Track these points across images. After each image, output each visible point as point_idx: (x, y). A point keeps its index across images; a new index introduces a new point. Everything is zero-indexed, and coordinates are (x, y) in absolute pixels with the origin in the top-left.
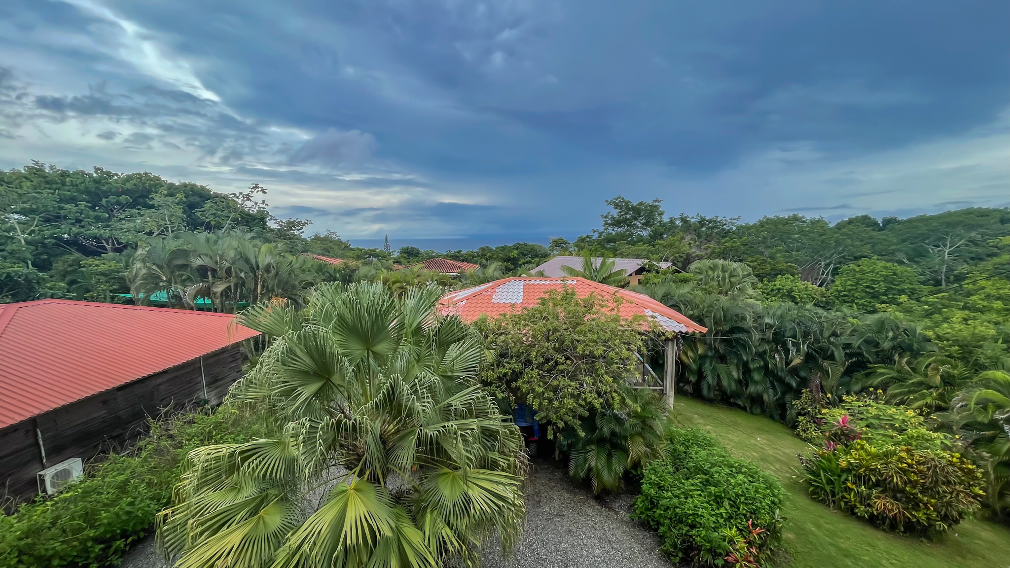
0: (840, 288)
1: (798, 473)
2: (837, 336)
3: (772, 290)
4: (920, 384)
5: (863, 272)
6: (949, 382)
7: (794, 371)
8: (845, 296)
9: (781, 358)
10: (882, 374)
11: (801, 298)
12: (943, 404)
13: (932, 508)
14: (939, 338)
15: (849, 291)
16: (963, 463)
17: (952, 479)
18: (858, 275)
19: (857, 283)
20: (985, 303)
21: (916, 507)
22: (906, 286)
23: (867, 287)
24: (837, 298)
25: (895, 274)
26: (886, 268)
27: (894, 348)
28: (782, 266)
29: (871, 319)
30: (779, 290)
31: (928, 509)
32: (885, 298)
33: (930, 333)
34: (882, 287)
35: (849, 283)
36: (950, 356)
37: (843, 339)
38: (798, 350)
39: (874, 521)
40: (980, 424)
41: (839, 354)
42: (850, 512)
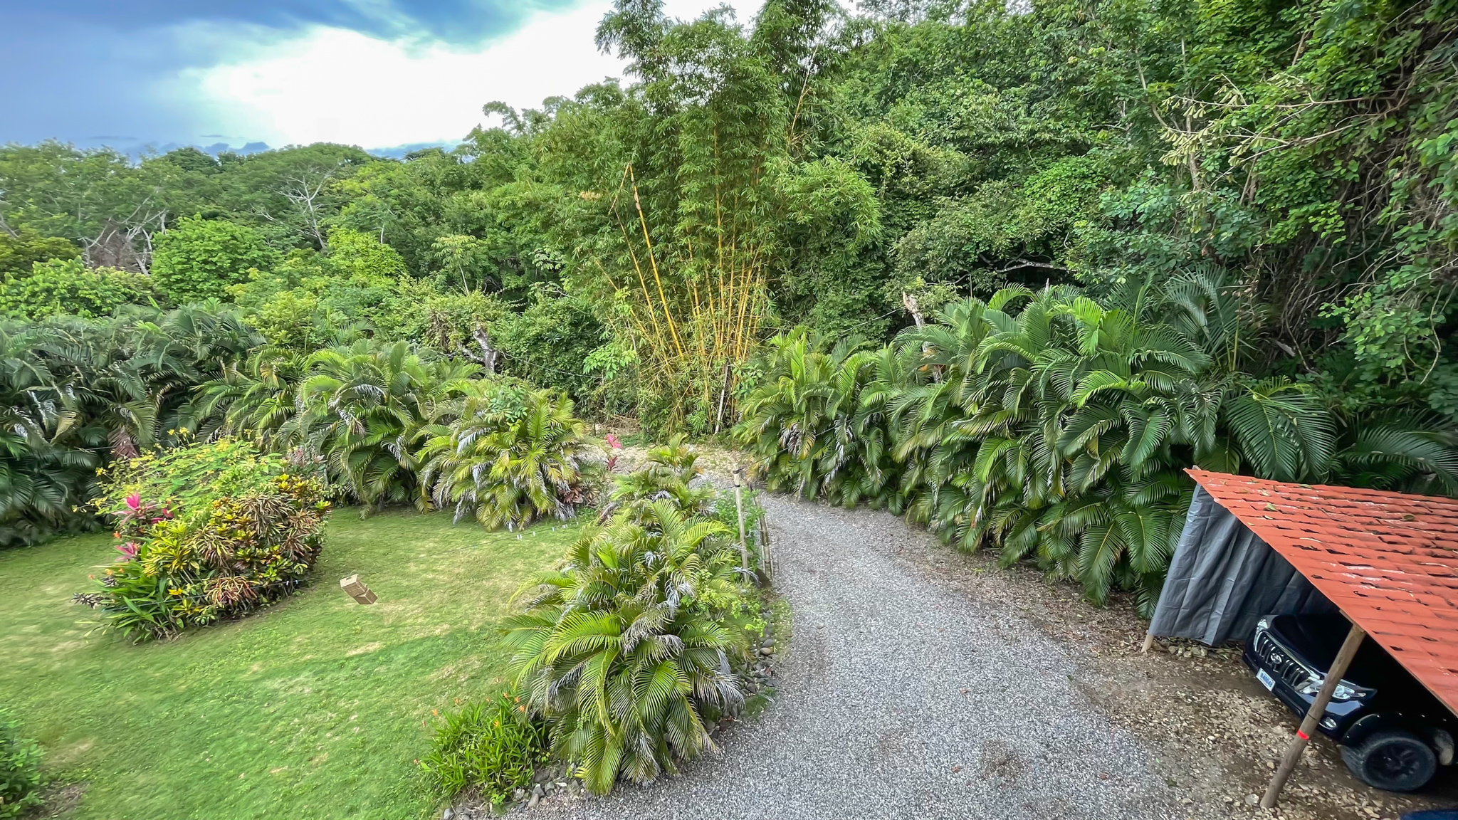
0: (164, 271)
1: (96, 623)
2: (124, 358)
3: (34, 294)
4: (263, 391)
5: (187, 239)
6: (289, 377)
8: (177, 281)
10: (213, 395)
11: (103, 299)
12: (291, 408)
13: (279, 557)
14: (266, 324)
15: (182, 272)
16: (293, 483)
17: (284, 510)
18: (184, 246)
19: (189, 259)
20: (348, 263)
21: (262, 569)
22: (255, 254)
23: (205, 262)
24: (169, 286)
25: (234, 238)
26: (218, 230)
27: (213, 352)
28: (37, 244)
30: (49, 291)
31: (276, 560)
32: (234, 275)
33: (253, 320)
34: (224, 260)
35: (175, 260)
36: (281, 345)
37: (136, 363)
38: (59, 406)
39: (228, 614)
41: (136, 387)
42: (191, 626)
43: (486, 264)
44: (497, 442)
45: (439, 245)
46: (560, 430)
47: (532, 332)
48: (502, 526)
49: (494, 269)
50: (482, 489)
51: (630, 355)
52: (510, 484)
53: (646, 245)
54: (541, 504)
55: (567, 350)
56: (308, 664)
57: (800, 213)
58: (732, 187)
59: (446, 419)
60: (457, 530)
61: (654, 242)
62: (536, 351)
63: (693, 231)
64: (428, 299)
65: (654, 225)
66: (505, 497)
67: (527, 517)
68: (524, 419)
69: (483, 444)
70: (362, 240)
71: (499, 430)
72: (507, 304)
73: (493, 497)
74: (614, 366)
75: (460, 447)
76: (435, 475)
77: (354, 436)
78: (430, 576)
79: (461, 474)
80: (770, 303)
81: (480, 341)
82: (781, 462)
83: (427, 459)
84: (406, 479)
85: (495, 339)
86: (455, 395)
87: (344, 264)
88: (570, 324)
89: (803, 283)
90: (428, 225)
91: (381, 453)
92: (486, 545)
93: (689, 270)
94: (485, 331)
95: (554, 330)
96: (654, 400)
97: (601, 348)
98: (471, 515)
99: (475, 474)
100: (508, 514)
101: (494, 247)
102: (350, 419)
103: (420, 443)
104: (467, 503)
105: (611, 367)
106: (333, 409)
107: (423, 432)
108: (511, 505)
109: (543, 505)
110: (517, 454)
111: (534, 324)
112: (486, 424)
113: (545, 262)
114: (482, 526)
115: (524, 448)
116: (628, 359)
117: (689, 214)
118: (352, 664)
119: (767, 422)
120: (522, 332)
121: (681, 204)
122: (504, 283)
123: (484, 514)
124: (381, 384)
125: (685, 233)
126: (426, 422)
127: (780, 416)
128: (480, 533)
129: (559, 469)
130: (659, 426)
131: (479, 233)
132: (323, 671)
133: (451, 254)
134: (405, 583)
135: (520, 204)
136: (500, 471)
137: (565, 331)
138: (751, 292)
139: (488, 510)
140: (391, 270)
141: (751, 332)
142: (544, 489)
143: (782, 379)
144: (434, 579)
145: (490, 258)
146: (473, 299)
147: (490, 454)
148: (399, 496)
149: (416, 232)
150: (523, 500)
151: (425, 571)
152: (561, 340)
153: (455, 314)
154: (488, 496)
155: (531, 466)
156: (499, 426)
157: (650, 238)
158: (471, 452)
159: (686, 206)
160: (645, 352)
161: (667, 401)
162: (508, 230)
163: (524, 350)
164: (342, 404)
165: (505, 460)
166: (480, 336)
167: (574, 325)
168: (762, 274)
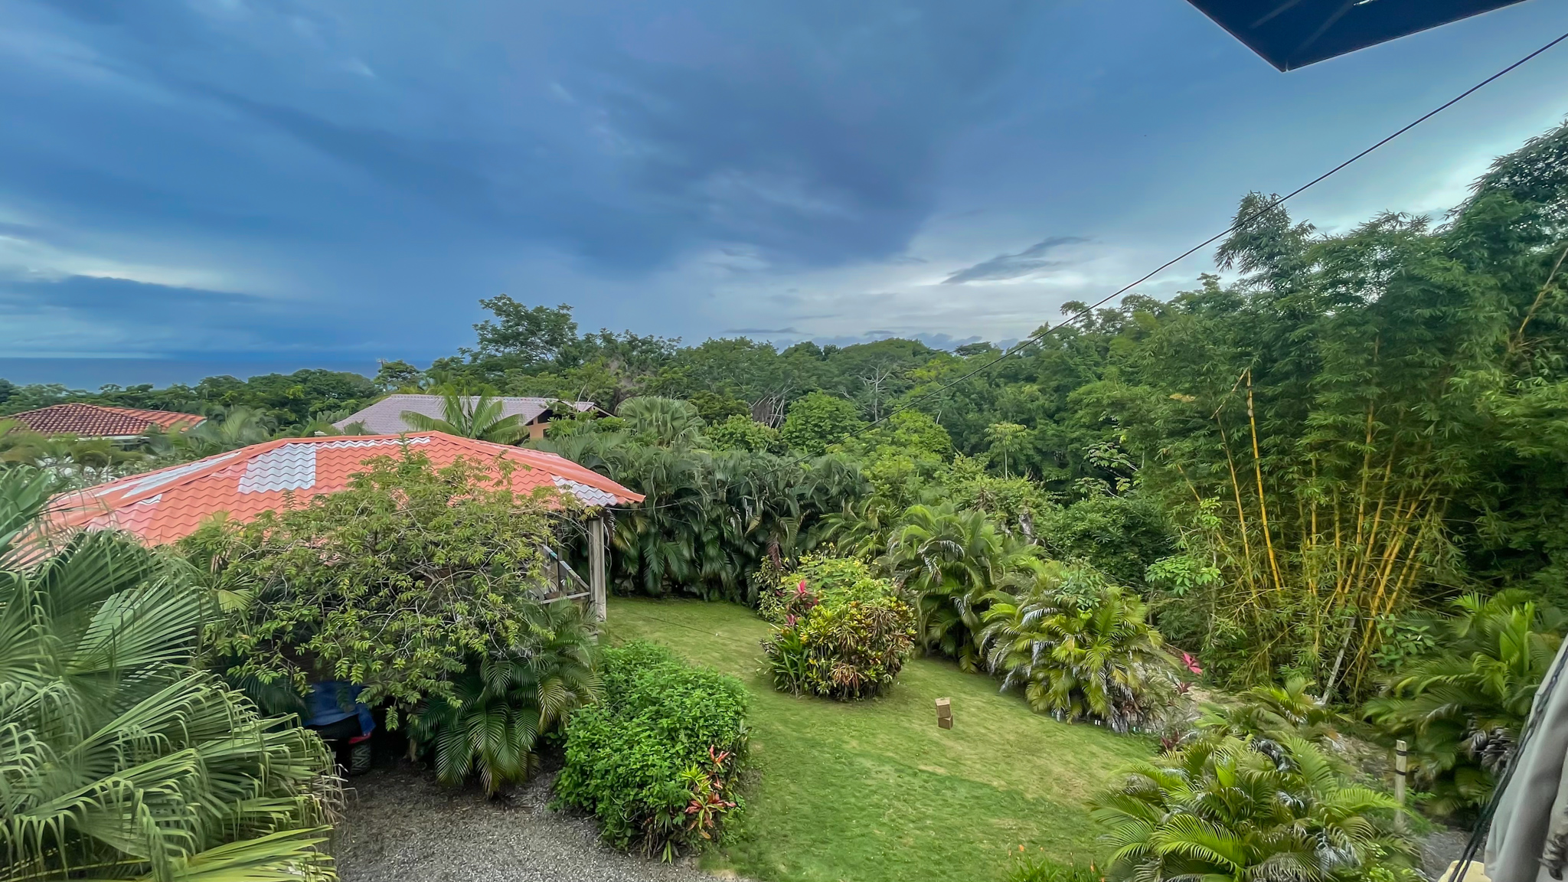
0: (792, 429)
1: (761, 663)
2: (791, 487)
3: (724, 435)
4: (864, 528)
5: (810, 408)
6: (885, 523)
7: (752, 537)
8: (797, 437)
9: (737, 523)
10: (833, 524)
11: (756, 443)
12: (881, 547)
13: (879, 662)
14: (875, 477)
15: (800, 431)
16: (899, 606)
17: (892, 625)
18: (807, 413)
19: (807, 422)
20: (906, 437)
21: (867, 666)
22: (847, 423)
23: (816, 425)
24: (790, 440)
25: (838, 410)
26: (830, 403)
27: (840, 493)
28: (732, 403)
29: (820, 462)
30: (731, 434)
31: (877, 663)
32: (830, 437)
33: (868, 473)
34: (827, 425)
35: (799, 421)
36: (884, 495)
37: (797, 490)
38: (754, 510)
39: (835, 695)
40: (910, 561)
41: (795, 508)
42: (814, 693)
43: (1031, 452)
44: (1061, 624)
45: (991, 431)
46: (1130, 633)
47: (1080, 526)
48: (1049, 711)
49: (1037, 458)
50: (1037, 666)
51: (1211, 574)
52: (1069, 671)
53: (1253, 455)
54: (1097, 702)
55: (1115, 553)
56: (890, 760)
57: (1524, 441)
58: (1397, 400)
59: (1012, 590)
60: (1002, 699)
61: (1263, 453)
62: (1080, 547)
63: (1324, 446)
64: (978, 477)
65: (1267, 435)
66: (1061, 684)
67: (1076, 712)
68: (1095, 610)
69: (1049, 622)
70: (921, 420)
71: (1067, 614)
72: (1049, 495)
73: (1047, 678)
74: (1187, 582)
75: (1026, 617)
76: (994, 636)
77: (933, 582)
78: (983, 731)
79: (1022, 645)
80: (1453, 550)
81: (1024, 525)
83: (993, 621)
84: (960, 634)
85: (1037, 525)
86: (1026, 571)
87: (904, 438)
88: (1123, 526)
89: (1524, 534)
90: (981, 410)
91: (946, 604)
92: (1034, 724)
93: (1313, 491)
94: (1031, 516)
95: (1105, 529)
96: (1236, 634)
97: (1172, 558)
98: (1020, 688)
99: (1036, 649)
100: (1058, 701)
101: (1042, 437)
102: (933, 568)
103: (985, 606)
104: (1018, 675)
105: (1183, 584)
106: (920, 555)
107: (988, 596)
108: (1063, 694)
109: (1098, 706)
110: (1081, 644)
111: (1083, 519)
112: (1055, 604)
113: (1102, 459)
114: (1029, 704)
115: (1089, 639)
116: (1207, 578)
117: (1320, 427)
118: (925, 776)
119: (1443, 709)
120: (1069, 525)
121: (1312, 415)
122: (1045, 473)
123: (1033, 693)
124: (961, 543)
125: (1312, 448)
126: (993, 587)
127: (1465, 709)
128: (1026, 711)
129: (1125, 673)
130: (1232, 668)
131: (1028, 422)
132: (902, 771)
133: (1000, 440)
134: (961, 728)
135: (1105, 402)
136: (1063, 654)
137: (1118, 533)
138: (1413, 531)
139: (1039, 690)
140: (940, 447)
141: (1405, 582)
142: (1105, 688)
143: (1478, 657)
144: (985, 735)
145: (1036, 448)
146: (1022, 485)
147: (1053, 634)
148: (949, 649)
149: (970, 416)
150: (1077, 692)
151: (978, 725)
152: (1111, 542)
153: (1002, 495)
154: (1041, 675)
155: (1096, 658)
156: (1067, 610)
157: (1260, 449)
158: (1035, 627)
159: (1316, 418)
160: (1227, 572)
161: (1251, 641)
162: (1057, 422)
163: (1068, 543)
164: (928, 553)
165: (1070, 643)
166: (1025, 521)
167: (1127, 528)
168: (1437, 509)
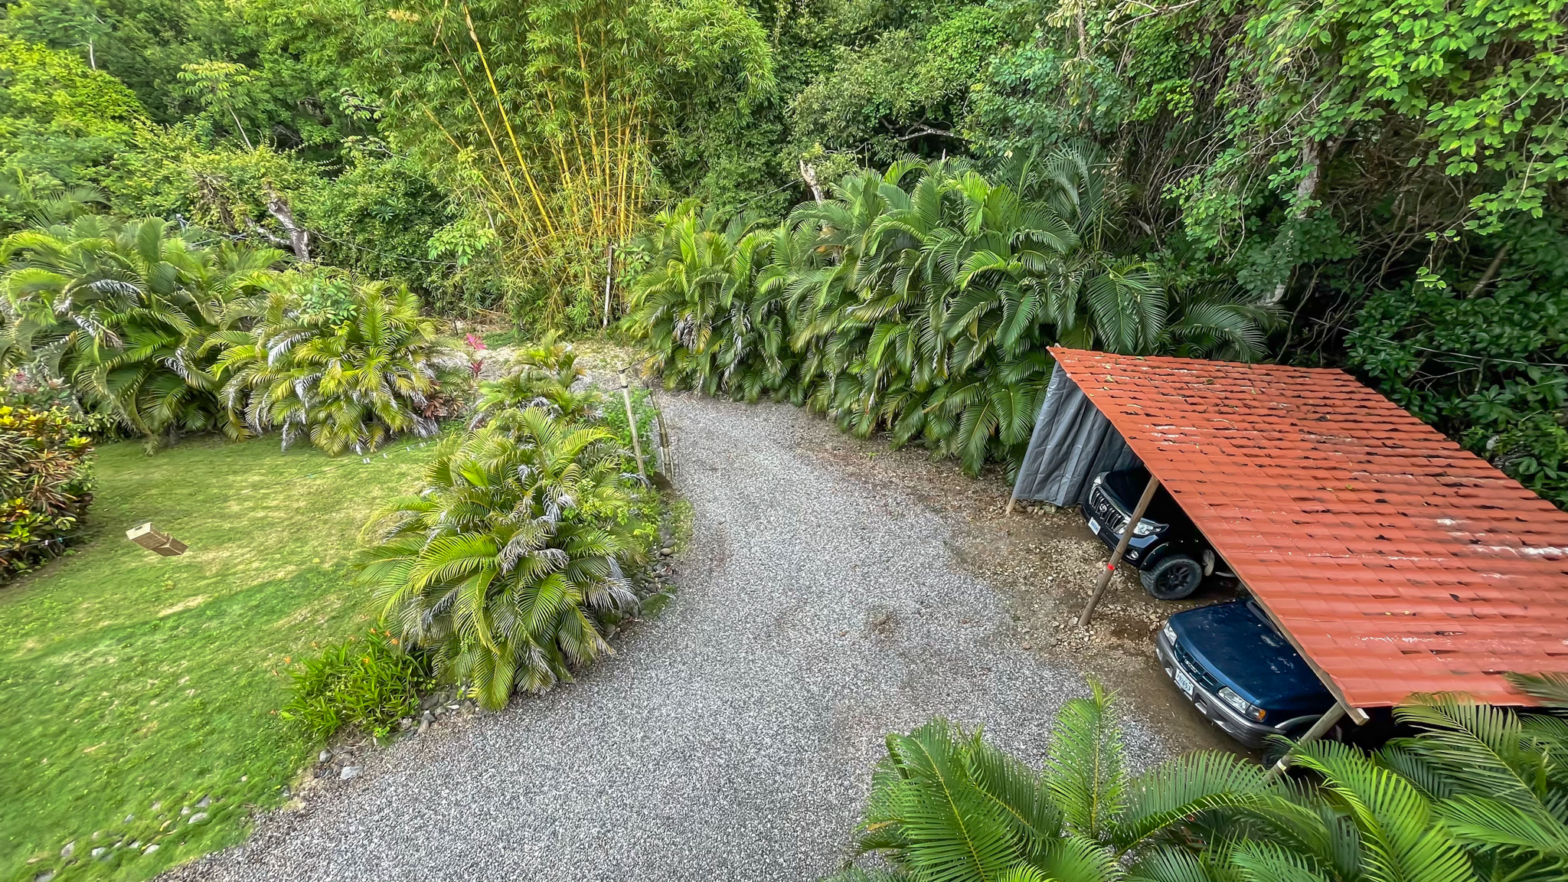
13: (27, 512)
17: (18, 452)
20: (44, 98)
31: (22, 516)
43: (271, 107)
44: (321, 350)
45: (189, 76)
46: (404, 331)
47: (353, 205)
48: (347, 449)
49: (285, 115)
50: (313, 407)
51: (487, 236)
52: (349, 400)
53: (491, 89)
54: (393, 419)
55: (406, 229)
56: (105, 632)
57: (680, 57)
58: (595, 17)
59: (244, 323)
60: (289, 459)
61: (502, 88)
62: (363, 230)
63: (551, 75)
64: (187, 156)
65: (498, 65)
66: (345, 415)
67: (379, 436)
68: (354, 320)
69: (303, 353)
70: (58, 62)
71: (323, 335)
72: (312, 166)
73: (329, 416)
74: (468, 250)
75: (271, 359)
76: (245, 394)
77: (107, 350)
78: (261, 514)
79: (280, 391)
80: (654, 170)
81: (281, 217)
82: (678, 357)
83: (228, 375)
84: (203, 400)
85: (302, 215)
86: (252, 291)
87: (37, 99)
88: (406, 194)
89: (692, 146)
90: (164, 43)
91: (155, 372)
92: (329, 474)
93: (550, 127)
94: (285, 203)
95: (383, 203)
96: (525, 291)
97: (448, 226)
98: (304, 437)
99: (299, 390)
100: (352, 435)
101: (277, 82)
102: (93, 329)
103: (213, 355)
104: (295, 425)
105: (464, 252)
106: (63, 314)
107: (212, 341)
108: (354, 423)
109: (397, 422)
110: (350, 363)
111: (355, 195)
112: (303, 328)
113: (358, 108)
114: (321, 451)
115: (360, 355)
116: (484, 241)
117: (541, 51)
118: (170, 623)
119: (658, 313)
120: (340, 205)
121: (530, 36)
122: (304, 135)
123: (321, 437)
124: (133, 279)
125: (540, 76)
126: (215, 328)
127: (673, 306)
128: (322, 459)
129: (410, 379)
130: (535, 321)
131: (250, 59)
132: (130, 636)
133: (213, 91)
134: (227, 526)
135: (300, 22)
136: (332, 385)
137: (400, 204)
138: (631, 156)
139: (326, 432)
140: (120, 110)
141: (636, 204)
142: (393, 403)
143: (671, 263)
144: (266, 517)
145: (276, 99)
146: (259, 157)
147: (315, 365)
148: (197, 422)
149: (148, 53)
150: (369, 417)
151: (253, 509)
152: (396, 216)
153: (235, 179)
154: (322, 415)
155: (371, 377)
156: (323, 330)
157: (496, 81)
158: (287, 364)
159: (537, 40)
160: (506, 230)
161: (541, 291)
162: (296, 57)
163: (346, 229)
164: (76, 308)
165: (336, 369)
166: (279, 210)
167: (413, 195)
168: (643, 133)
